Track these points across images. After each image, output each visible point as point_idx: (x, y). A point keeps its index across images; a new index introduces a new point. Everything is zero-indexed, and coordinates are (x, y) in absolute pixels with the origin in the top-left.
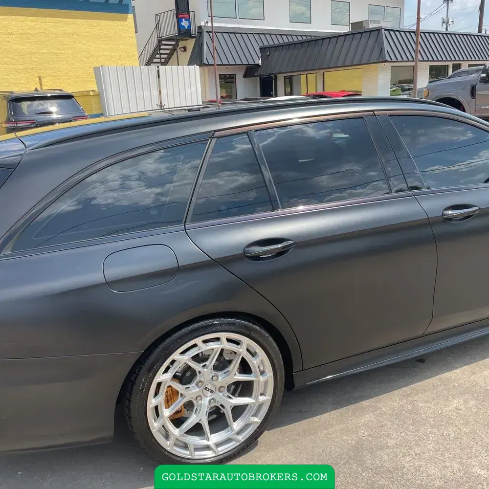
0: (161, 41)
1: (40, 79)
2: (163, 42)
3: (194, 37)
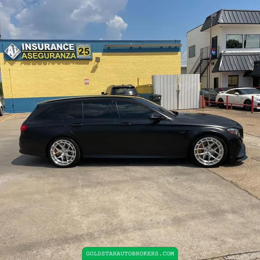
0: (202, 60)
1: (138, 79)
2: (203, 61)
3: (217, 58)
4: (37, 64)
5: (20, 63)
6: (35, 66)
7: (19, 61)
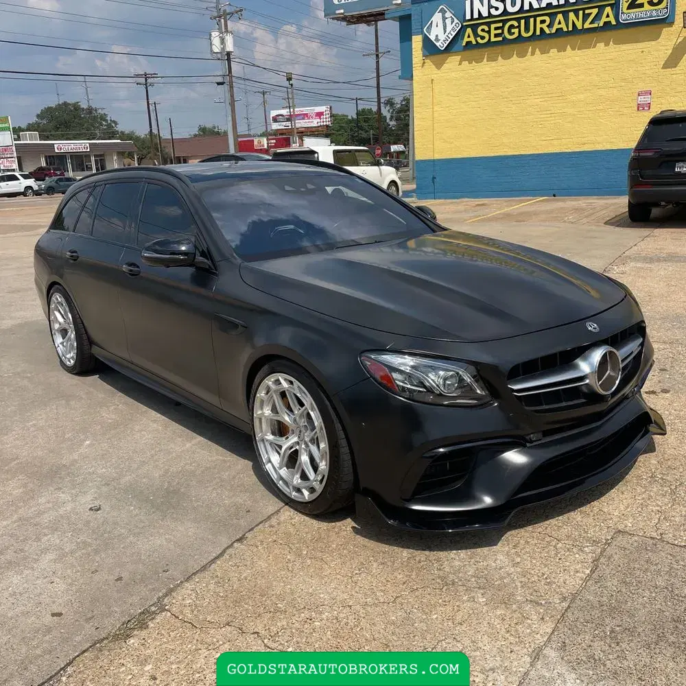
4: (500, 58)
5: (458, 58)
6: (493, 64)
7: (456, 53)
